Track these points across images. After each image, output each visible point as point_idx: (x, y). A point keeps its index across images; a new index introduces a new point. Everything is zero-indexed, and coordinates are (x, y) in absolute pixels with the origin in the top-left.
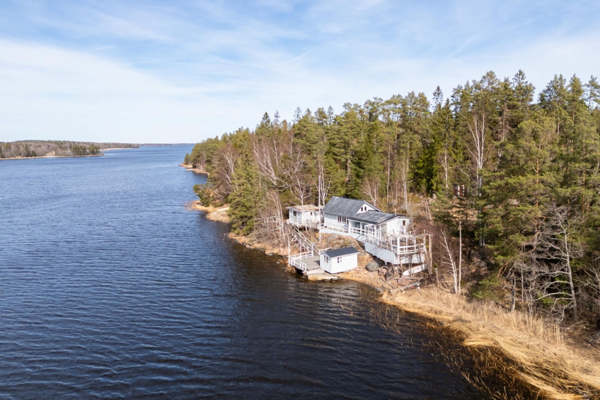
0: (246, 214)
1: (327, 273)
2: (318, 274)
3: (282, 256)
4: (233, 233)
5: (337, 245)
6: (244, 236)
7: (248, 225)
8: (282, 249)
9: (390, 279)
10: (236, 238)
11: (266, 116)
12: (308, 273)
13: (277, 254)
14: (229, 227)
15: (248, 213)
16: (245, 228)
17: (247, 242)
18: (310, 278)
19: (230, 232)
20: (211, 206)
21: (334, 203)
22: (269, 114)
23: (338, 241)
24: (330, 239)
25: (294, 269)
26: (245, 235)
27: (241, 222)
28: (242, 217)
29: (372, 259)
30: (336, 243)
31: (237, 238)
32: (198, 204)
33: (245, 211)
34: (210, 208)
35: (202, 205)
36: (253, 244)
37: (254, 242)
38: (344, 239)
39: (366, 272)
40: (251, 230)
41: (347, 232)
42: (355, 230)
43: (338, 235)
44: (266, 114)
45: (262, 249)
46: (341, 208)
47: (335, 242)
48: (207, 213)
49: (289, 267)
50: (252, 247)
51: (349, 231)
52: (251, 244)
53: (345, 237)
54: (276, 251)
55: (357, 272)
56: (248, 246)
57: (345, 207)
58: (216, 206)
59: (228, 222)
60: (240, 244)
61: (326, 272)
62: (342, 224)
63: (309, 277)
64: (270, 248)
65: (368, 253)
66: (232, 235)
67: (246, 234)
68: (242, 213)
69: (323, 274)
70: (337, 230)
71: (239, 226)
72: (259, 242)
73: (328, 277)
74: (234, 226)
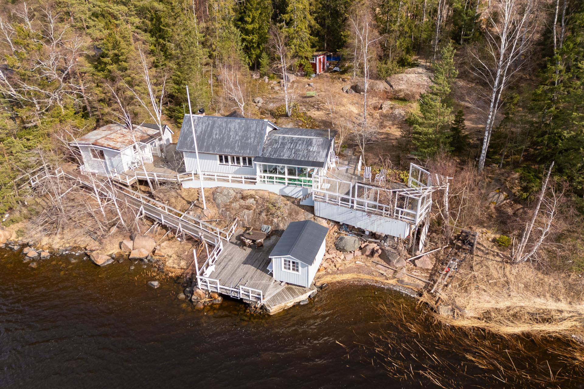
1: (294, 287)
2: (280, 296)
9: (398, 262)
18: (274, 310)
25: (216, 295)
29: (336, 227)
38: (252, 197)
39: (342, 256)
42: (272, 178)
43: (233, 189)
46: (222, 140)
47: (236, 205)
51: (258, 180)
54: (113, 249)
55: (330, 261)
57: (229, 136)
61: (289, 284)
62: (233, 168)
63: (270, 310)
65: (326, 219)
69: (287, 290)
70: (226, 180)
73: (303, 298)
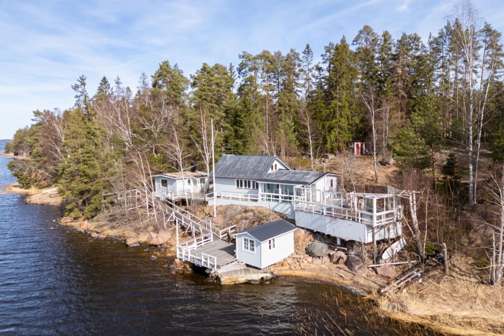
0: (88, 186)
1: (251, 269)
2: (236, 272)
3: (156, 246)
4: (68, 217)
5: (244, 221)
6: (86, 221)
7: (91, 203)
8: (154, 235)
9: (360, 268)
10: (73, 224)
11: (104, 81)
12: (220, 272)
13: (146, 242)
14: (62, 210)
15: (92, 186)
16: (87, 208)
17: (92, 229)
18: (225, 280)
19: (62, 216)
20: (33, 187)
21: (228, 163)
22: (108, 79)
23: (244, 215)
24: (228, 213)
25: (188, 266)
26: (88, 219)
27: (81, 200)
28: (82, 193)
29: (311, 237)
30: (242, 218)
31: (76, 224)
32: (15, 186)
33: (86, 183)
34: (33, 190)
35: (21, 188)
36: (103, 231)
37: (105, 228)
39: (310, 259)
40: (97, 210)
41: (256, 201)
42: (269, 196)
44: (104, 78)
45: (120, 237)
46: (241, 169)
48: (27, 195)
49: (179, 265)
50: (102, 236)
51: (260, 198)
52: (99, 231)
53: (254, 208)
54: (143, 238)
55: (296, 260)
56: (94, 235)
57: (246, 166)
58: (41, 187)
59: (59, 204)
60: (80, 232)
61: (248, 265)
62: (244, 191)
63: (222, 280)
64: (133, 234)
65: (303, 228)
66: (66, 221)
67: (90, 217)
68: (83, 187)
69: (245, 269)
70: (238, 199)
71: (77, 206)
72: (113, 228)
73: (256, 276)
74: (69, 207)
